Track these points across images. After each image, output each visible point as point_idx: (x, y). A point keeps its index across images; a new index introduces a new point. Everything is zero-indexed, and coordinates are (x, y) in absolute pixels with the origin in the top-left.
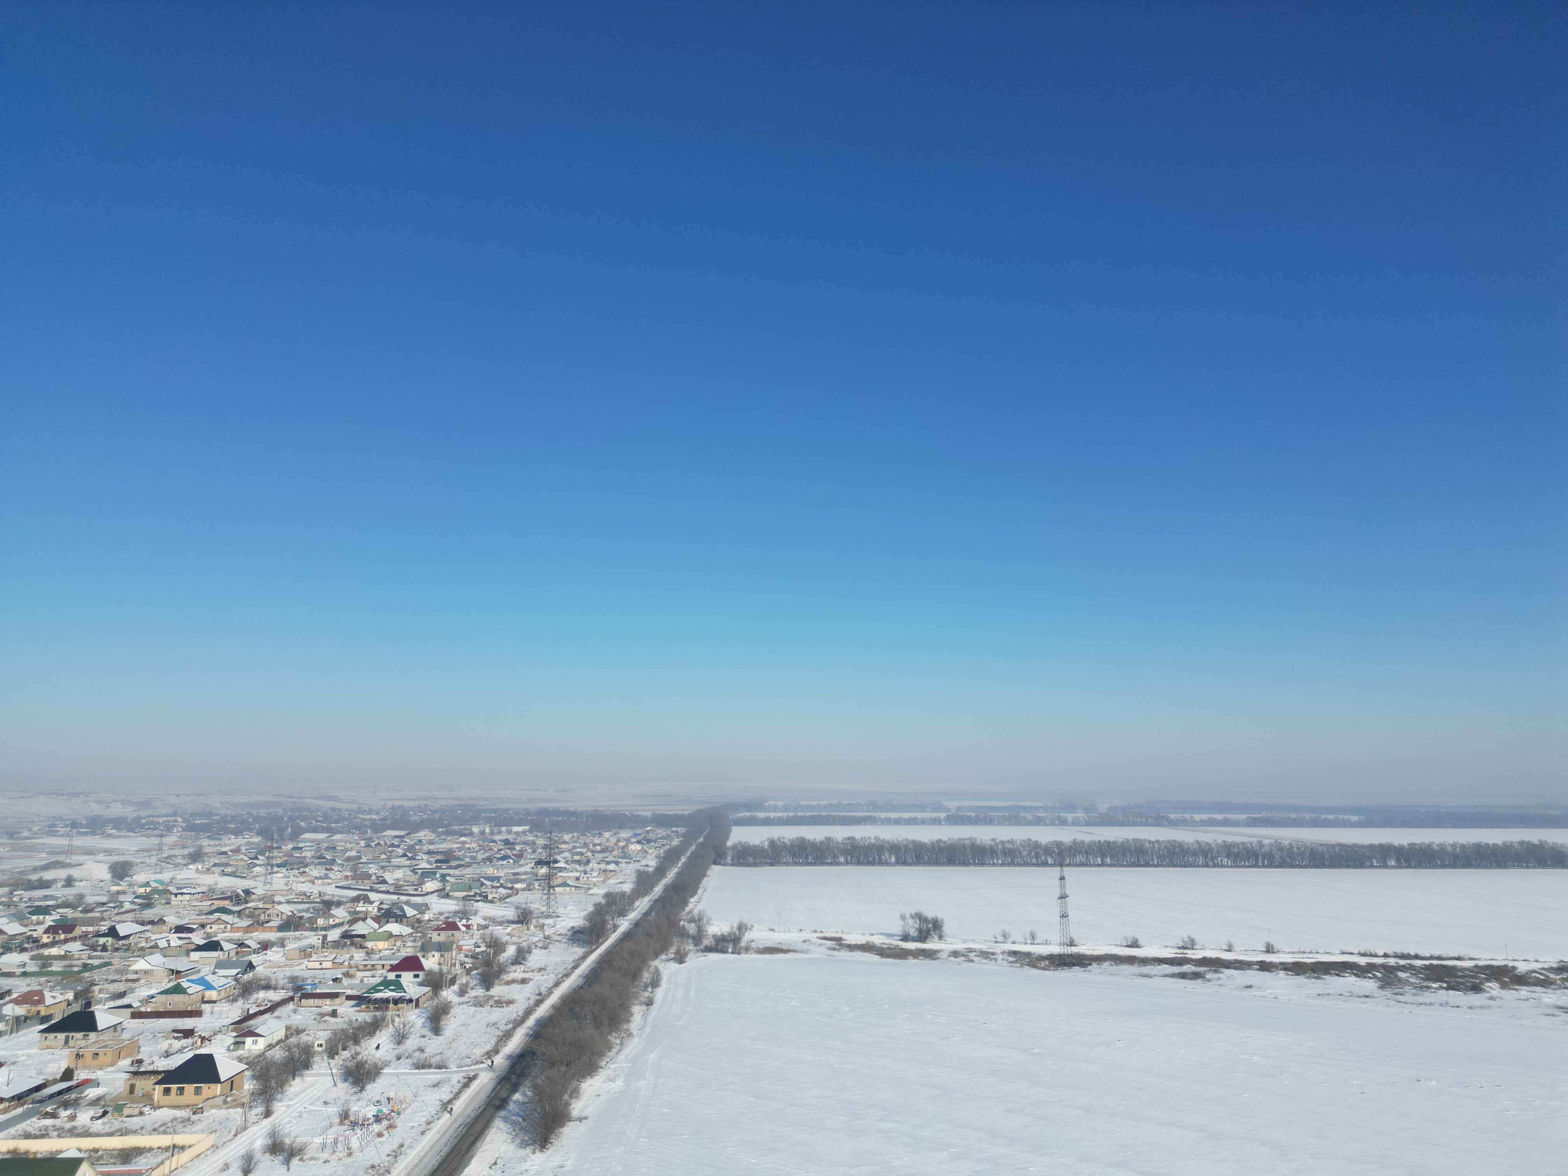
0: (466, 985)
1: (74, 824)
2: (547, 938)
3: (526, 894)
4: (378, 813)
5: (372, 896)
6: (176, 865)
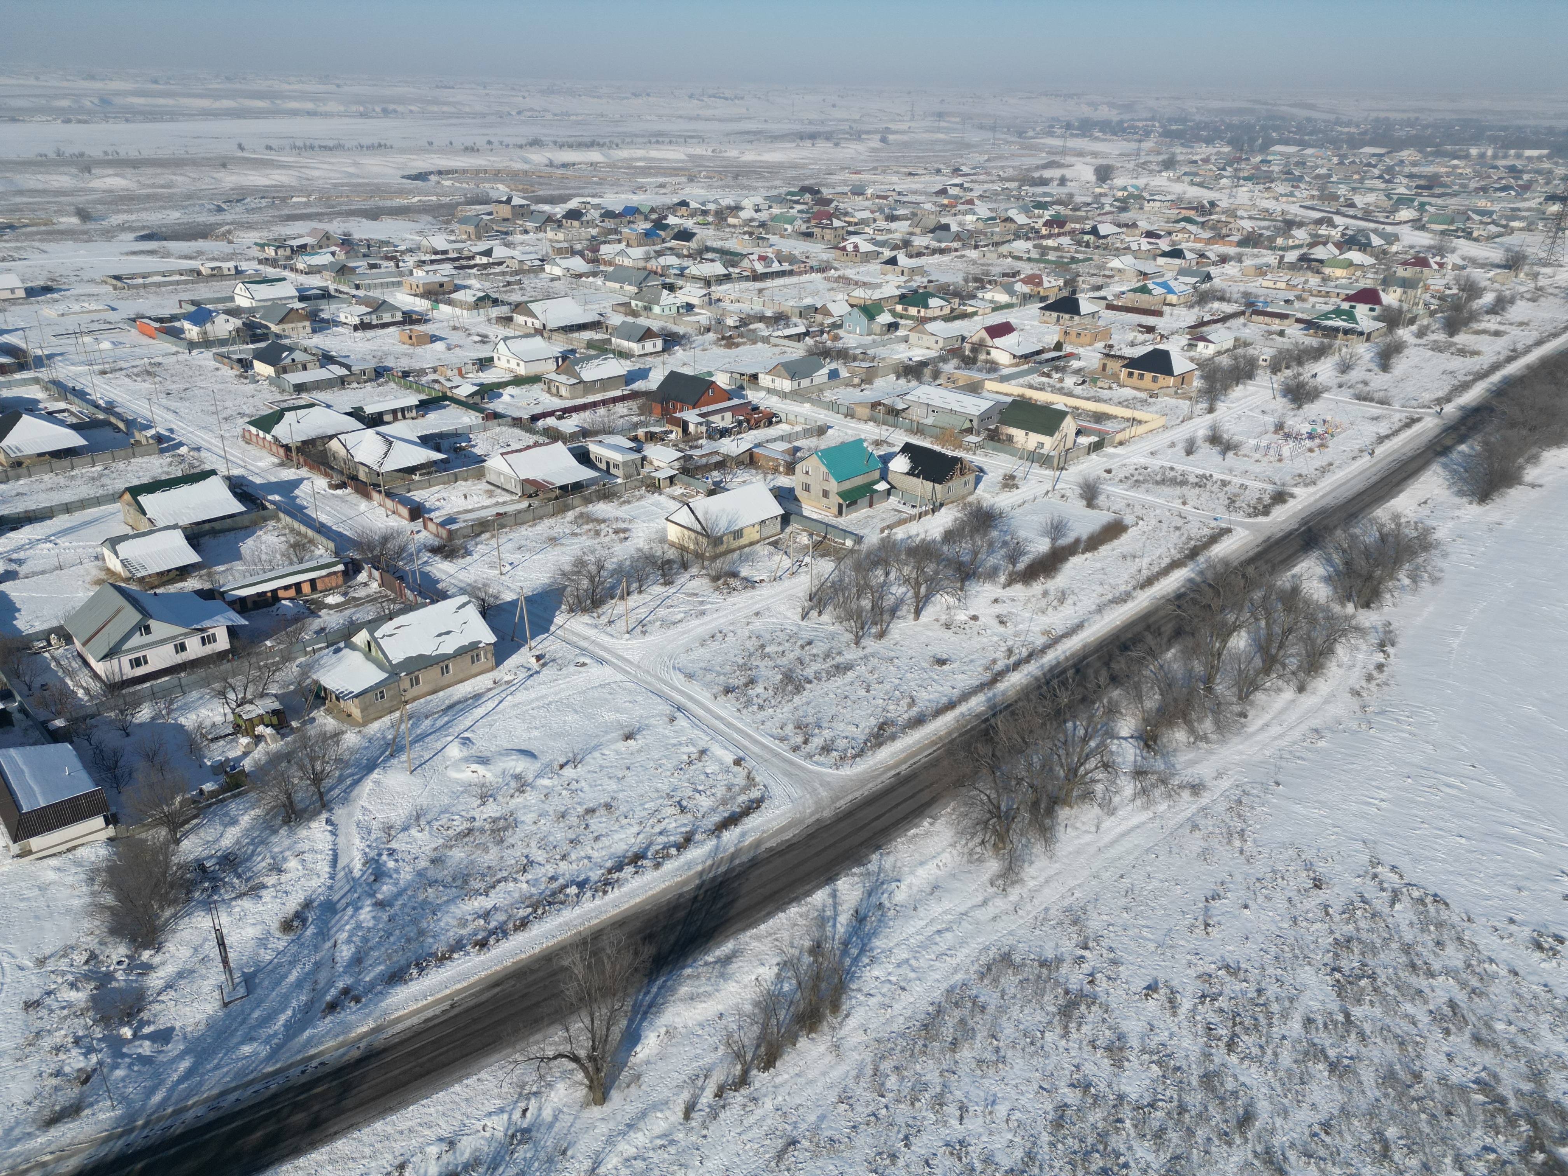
0: (1427, 327)
1: (1068, 126)
2: (1540, 289)
3: (1524, 235)
4: (1358, 126)
5: (1338, 219)
6: (1151, 171)
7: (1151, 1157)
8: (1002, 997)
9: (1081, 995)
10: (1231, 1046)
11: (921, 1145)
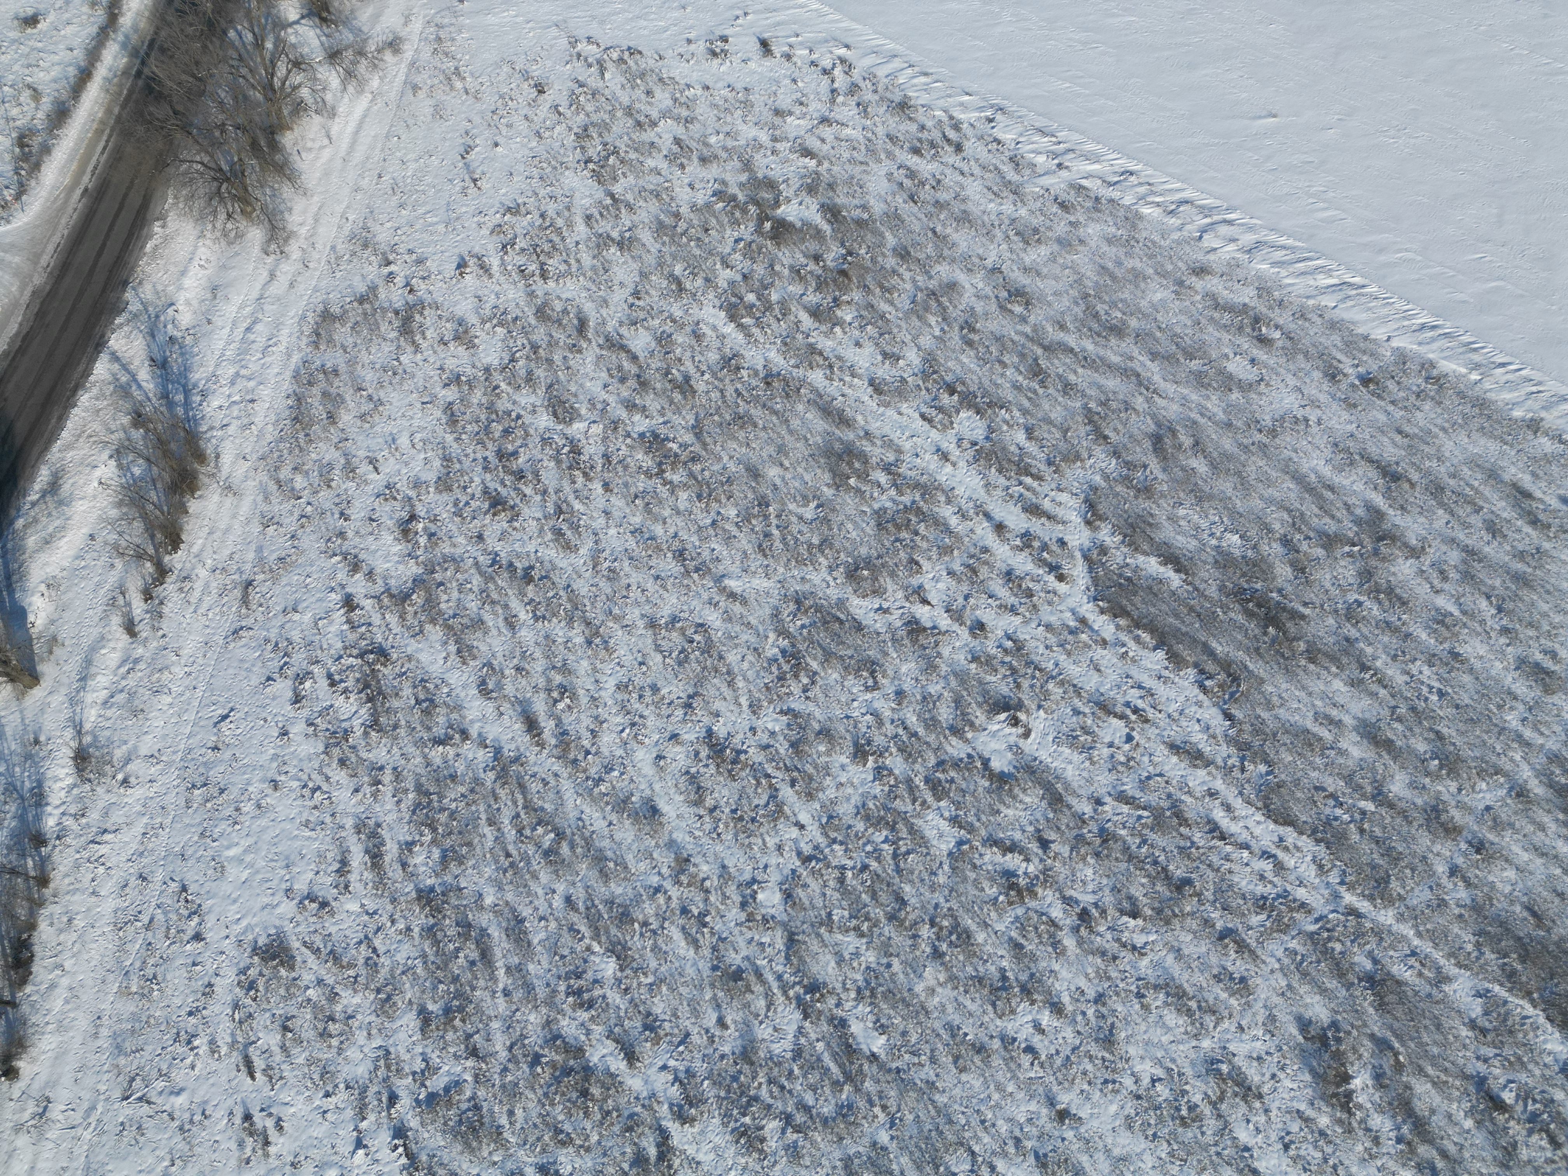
7: (532, 399)
8: (345, 351)
9: (410, 308)
10: (544, 275)
11: (357, 512)
